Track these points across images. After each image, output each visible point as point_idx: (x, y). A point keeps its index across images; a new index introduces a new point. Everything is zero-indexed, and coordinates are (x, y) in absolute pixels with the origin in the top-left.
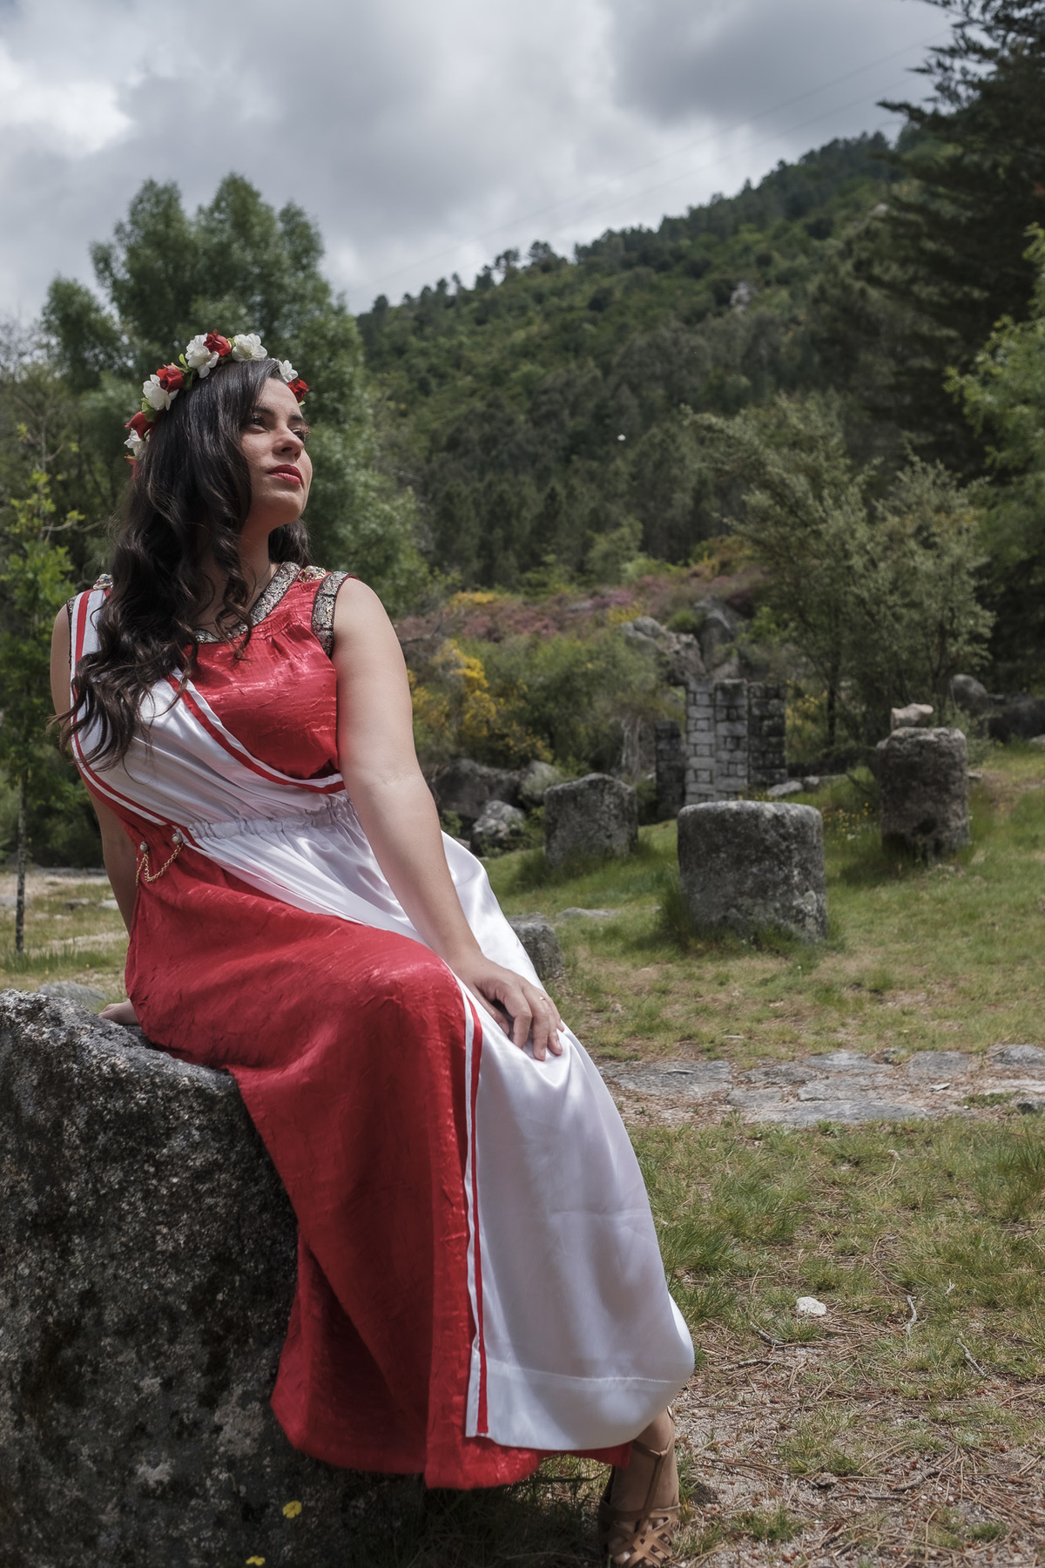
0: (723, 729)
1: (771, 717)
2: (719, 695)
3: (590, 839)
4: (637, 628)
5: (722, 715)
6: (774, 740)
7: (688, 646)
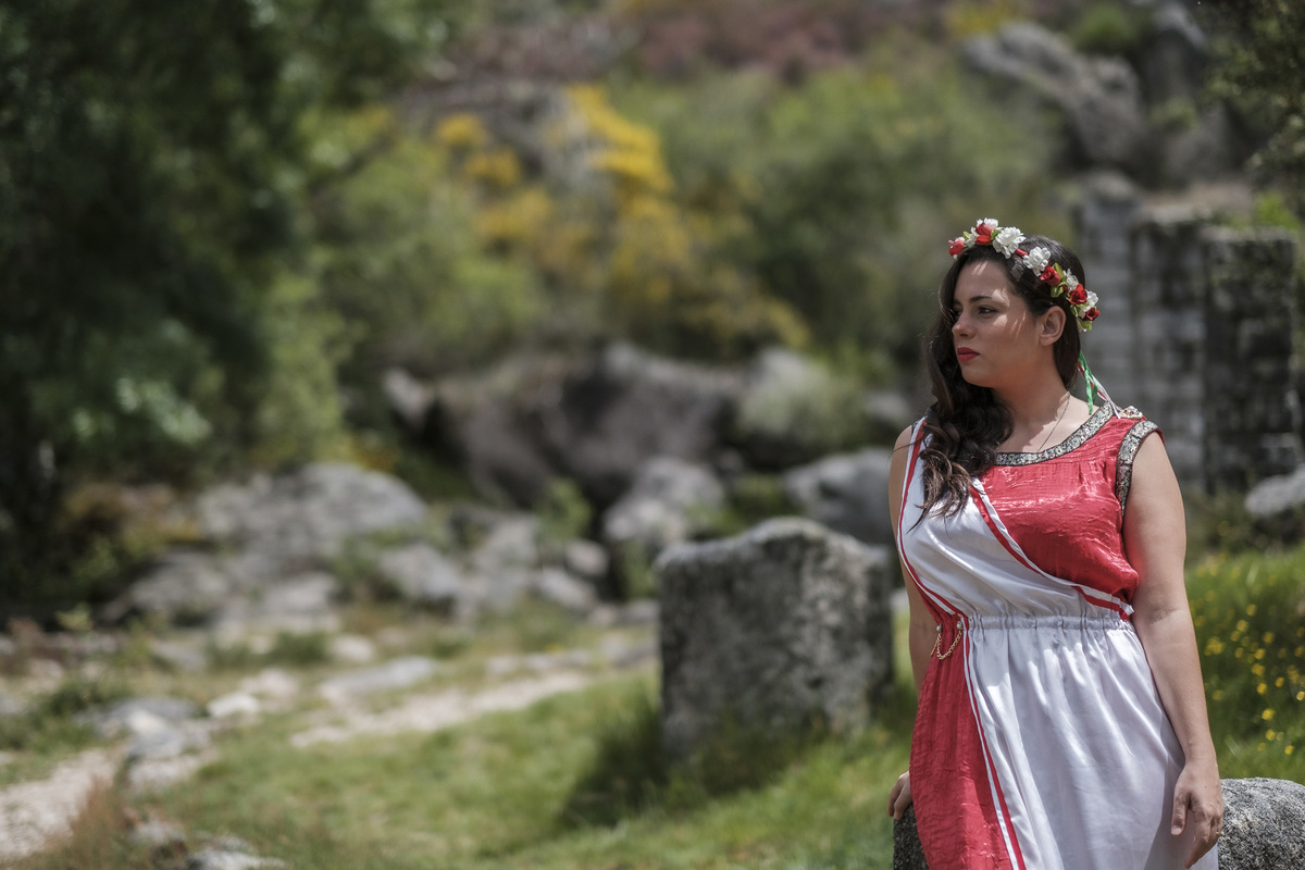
0: (1153, 326)
1: (1259, 312)
2: (1145, 249)
3: (767, 689)
4: (1008, 49)
5: (1152, 291)
6: (1266, 368)
7: (1114, 87)
